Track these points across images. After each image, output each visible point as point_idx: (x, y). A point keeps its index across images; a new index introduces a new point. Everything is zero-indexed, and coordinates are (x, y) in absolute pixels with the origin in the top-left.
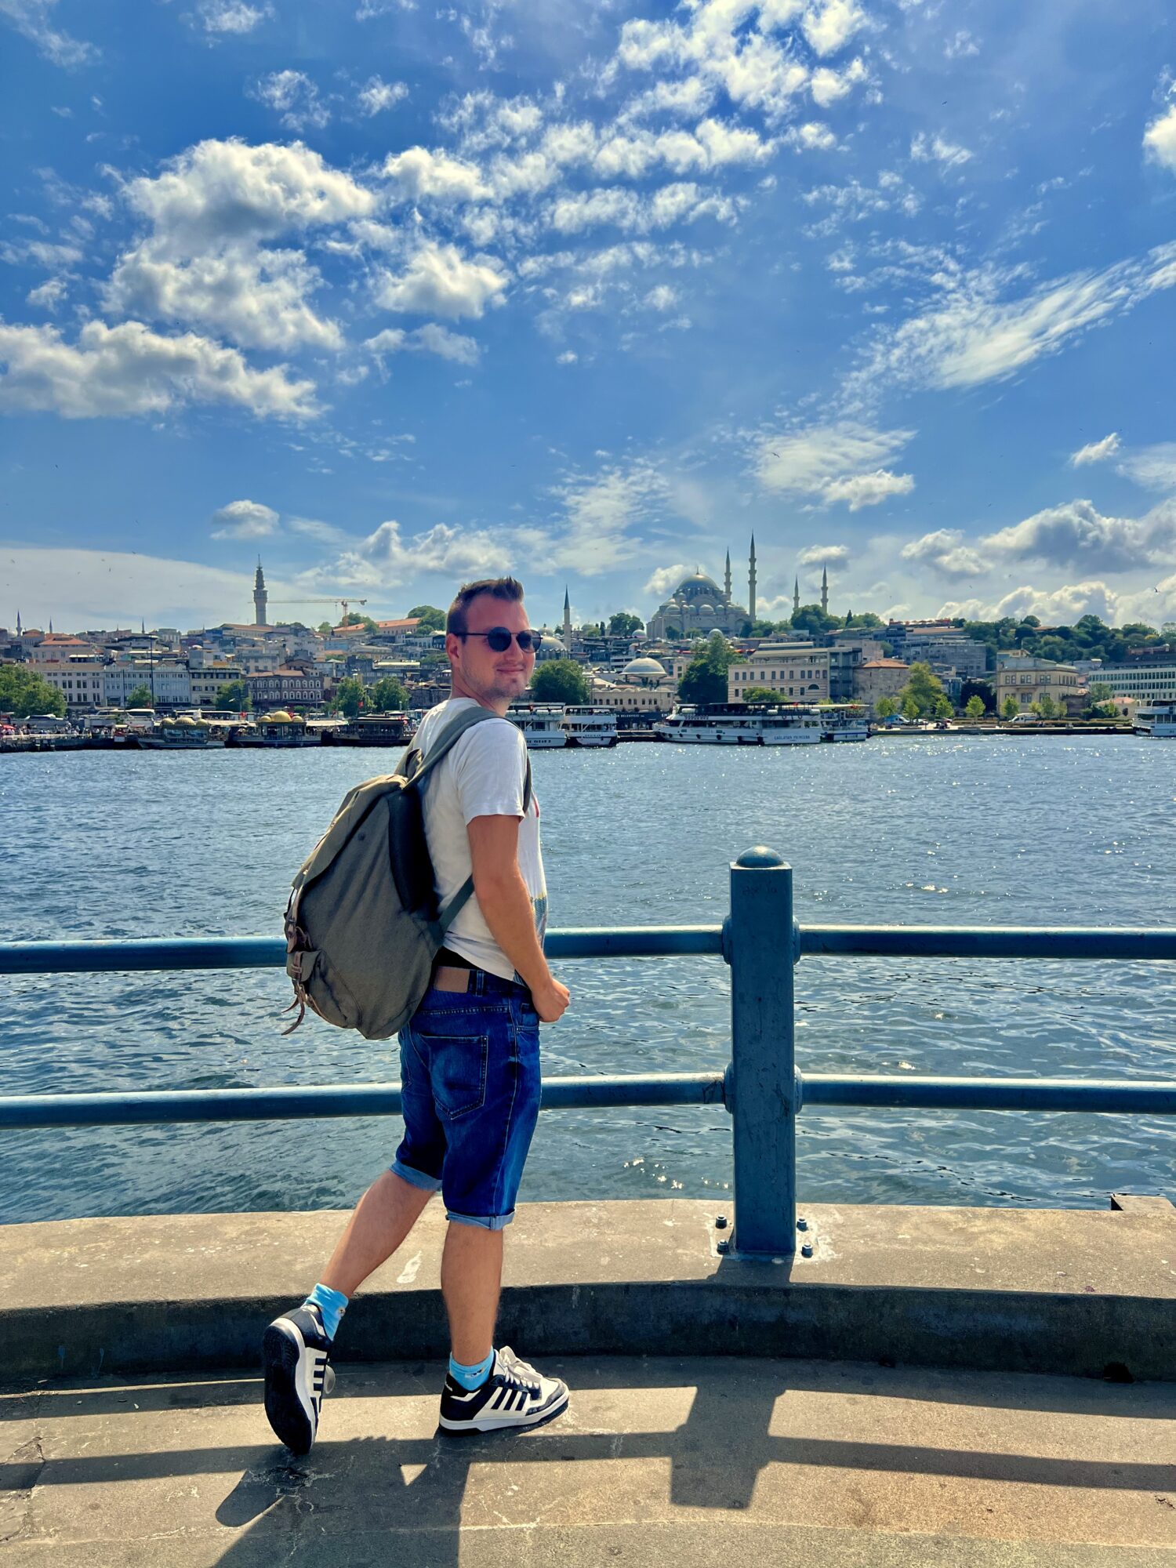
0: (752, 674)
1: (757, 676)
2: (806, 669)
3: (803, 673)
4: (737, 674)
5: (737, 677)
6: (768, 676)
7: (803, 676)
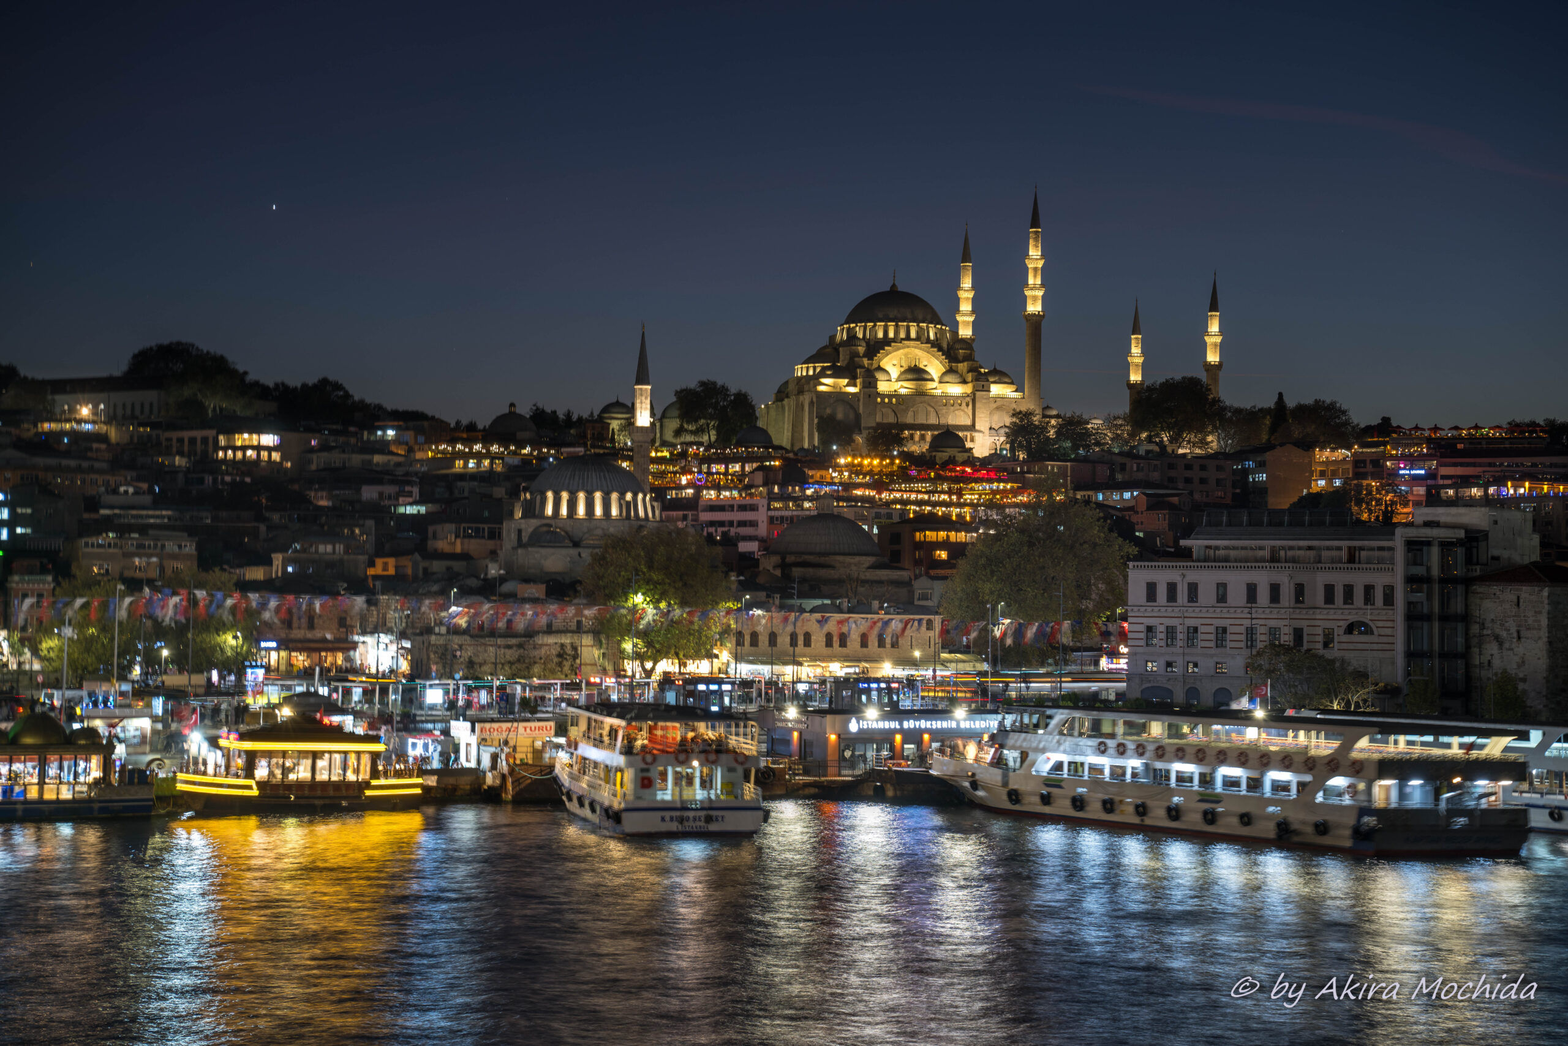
0: (1193, 589)
1: (1208, 594)
2: (1339, 579)
3: (1329, 590)
4: (1151, 589)
5: (1151, 595)
6: (1237, 595)
7: (1329, 598)
